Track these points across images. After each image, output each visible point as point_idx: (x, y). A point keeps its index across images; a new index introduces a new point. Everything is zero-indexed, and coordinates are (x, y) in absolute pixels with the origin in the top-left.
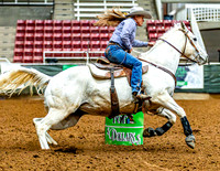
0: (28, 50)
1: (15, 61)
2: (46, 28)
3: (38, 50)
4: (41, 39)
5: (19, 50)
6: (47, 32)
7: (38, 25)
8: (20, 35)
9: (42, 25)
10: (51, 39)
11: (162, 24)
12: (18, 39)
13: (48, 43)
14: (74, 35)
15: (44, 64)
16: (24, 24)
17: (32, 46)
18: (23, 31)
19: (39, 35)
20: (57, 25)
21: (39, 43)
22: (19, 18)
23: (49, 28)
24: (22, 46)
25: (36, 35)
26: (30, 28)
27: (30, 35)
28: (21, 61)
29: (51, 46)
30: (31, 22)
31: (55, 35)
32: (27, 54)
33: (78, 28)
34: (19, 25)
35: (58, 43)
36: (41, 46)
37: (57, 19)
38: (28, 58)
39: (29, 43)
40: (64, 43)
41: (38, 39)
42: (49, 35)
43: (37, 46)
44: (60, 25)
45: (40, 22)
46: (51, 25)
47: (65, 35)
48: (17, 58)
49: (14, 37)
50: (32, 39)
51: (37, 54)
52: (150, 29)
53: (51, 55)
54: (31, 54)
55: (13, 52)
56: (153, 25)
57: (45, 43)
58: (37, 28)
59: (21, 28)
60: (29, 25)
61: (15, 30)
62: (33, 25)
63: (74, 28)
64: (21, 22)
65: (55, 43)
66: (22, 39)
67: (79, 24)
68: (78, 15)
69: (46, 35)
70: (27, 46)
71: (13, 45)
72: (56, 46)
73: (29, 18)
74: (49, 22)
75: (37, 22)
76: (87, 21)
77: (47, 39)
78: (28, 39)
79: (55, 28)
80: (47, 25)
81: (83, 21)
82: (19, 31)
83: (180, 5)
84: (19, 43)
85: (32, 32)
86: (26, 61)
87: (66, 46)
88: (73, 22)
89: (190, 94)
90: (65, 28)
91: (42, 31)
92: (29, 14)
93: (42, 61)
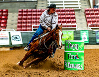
0: (24, 25)
1: (18, 30)
2: (33, 13)
3: (29, 25)
4: (31, 19)
5: (19, 25)
6: (34, 15)
7: (29, 12)
8: (20, 17)
9: (31, 11)
10: (36, 19)
11: (92, 10)
12: (19, 19)
13: (35, 21)
15: (33, 31)
16: (22, 12)
17: (26, 23)
18: (22, 15)
19: (30, 17)
20: (39, 11)
21: (30, 21)
22: (19, 8)
23: (35, 13)
24: (21, 23)
25: (29, 17)
26: (25, 13)
27: (25, 17)
28: (21, 30)
30: (25, 10)
31: (38, 17)
32: (24, 27)
34: (20, 12)
36: (31, 22)
37: (39, 9)
38: (24, 29)
39: (25, 21)
41: (29, 19)
42: (35, 17)
44: (41, 11)
45: (30, 10)
46: (36, 11)
48: (19, 29)
49: (17, 18)
50: (26, 19)
52: (87, 12)
53: (36, 27)
54: (26, 26)
55: (16, 26)
56: (88, 10)
57: (33, 21)
58: (29, 13)
59: (20, 13)
61: (17, 15)
62: (27, 12)
64: (20, 10)
65: (38, 20)
66: (21, 19)
69: (33, 17)
70: (24, 23)
71: (17, 22)
73: (25, 8)
74: (35, 10)
77: (34, 19)
78: (24, 19)
79: (38, 13)
80: (34, 11)
82: (19, 15)
84: (20, 21)
85: (26, 15)
86: (23, 30)
91: (31, 15)
92: (24, 6)
93: (31, 30)
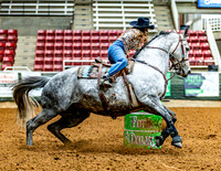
0: (48, 59)
1: (36, 70)
2: (66, 38)
3: (58, 59)
4: (61, 48)
5: (39, 59)
6: (67, 41)
7: (58, 34)
8: (40, 44)
9: (62, 34)
10: (71, 48)
12: (38, 48)
13: (68, 52)
14: (93, 44)
16: (44, 34)
17: (52, 55)
18: (44, 41)
19: (59, 45)
20: (76, 35)
21: (59, 52)
23: (69, 38)
24: (43, 55)
25: (57, 44)
26: (50, 38)
27: (50, 45)
28: (42, 70)
29: (71, 55)
30: (51, 31)
31: (75, 45)
32: (47, 63)
33: (97, 38)
34: (40, 34)
35: (78, 52)
36: (61, 55)
37: (76, 29)
38: (48, 67)
39: (49, 52)
40: (84, 52)
41: (58, 48)
42: (68, 45)
43: (57, 55)
44: (80, 34)
45: (60, 31)
46: (71, 34)
47: (84, 45)
48: (38, 67)
49: (35, 46)
50: (52, 48)
51: (56, 63)
53: (70, 64)
54: (51, 63)
55: (33, 61)
57: (65, 52)
58: (57, 38)
59: (41, 38)
60: (49, 34)
61: (36, 40)
62: (53, 34)
63: (93, 38)
64: (42, 31)
65: (74, 52)
66: (43, 48)
67: (98, 34)
68: (97, 25)
69: (65, 44)
70: (48, 55)
71: (34, 54)
72: (76, 55)
73: (49, 28)
74: (69, 31)
75: (57, 31)
76: (106, 31)
77: (67, 48)
78: (49, 48)
79: (75, 38)
80: (67, 34)
81: (102, 31)
82: (39, 41)
83: (196, 16)
84: (40, 52)
85: (52, 41)
86: (46, 70)
87: (85, 55)
88: (92, 32)
89: (206, 102)
90: (84, 38)
91: (62, 41)
92: (49, 24)
93: (61, 70)
